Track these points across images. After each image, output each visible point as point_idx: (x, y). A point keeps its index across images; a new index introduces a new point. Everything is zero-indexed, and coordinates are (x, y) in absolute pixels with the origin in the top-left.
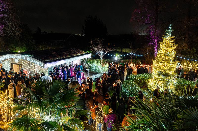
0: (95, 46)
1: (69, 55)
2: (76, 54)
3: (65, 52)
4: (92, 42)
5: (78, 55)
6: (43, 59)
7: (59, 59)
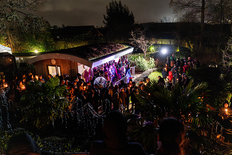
0: (137, 38)
1: (112, 51)
2: (118, 49)
3: (106, 47)
4: (134, 34)
5: (120, 50)
6: (88, 58)
7: (103, 56)
